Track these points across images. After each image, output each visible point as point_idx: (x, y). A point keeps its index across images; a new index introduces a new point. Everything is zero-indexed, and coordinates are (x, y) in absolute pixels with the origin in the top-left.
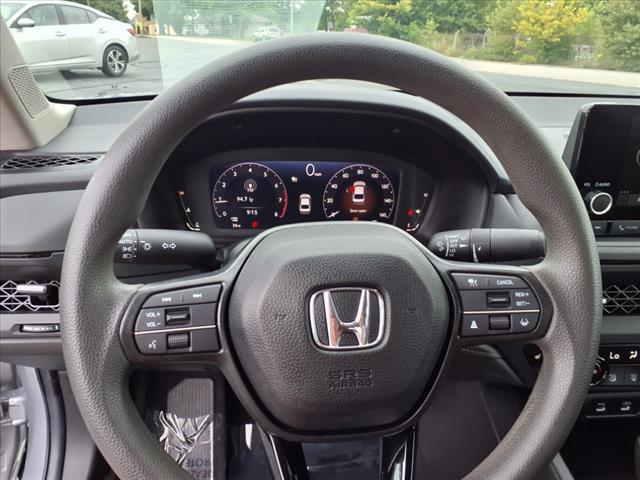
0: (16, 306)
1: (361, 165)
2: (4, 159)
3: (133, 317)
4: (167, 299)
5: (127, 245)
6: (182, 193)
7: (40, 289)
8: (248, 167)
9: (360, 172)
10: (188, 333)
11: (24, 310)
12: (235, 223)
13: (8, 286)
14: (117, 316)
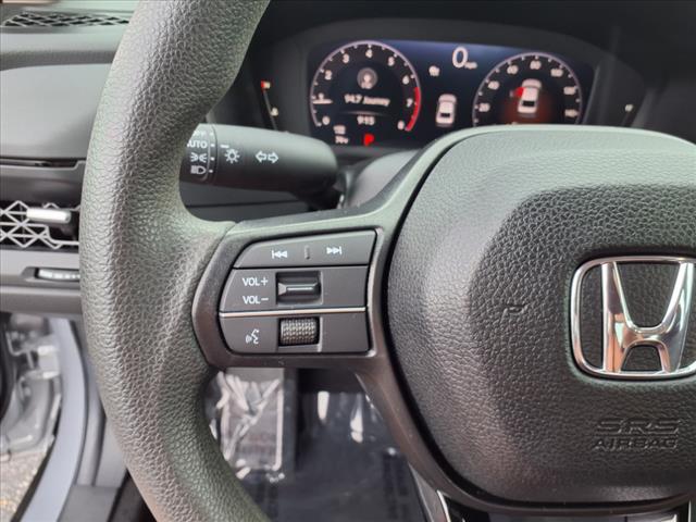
0: (28, 239)
1: (537, 55)
2: (7, 14)
3: (217, 283)
4: (280, 253)
5: (199, 151)
6: (267, 85)
7: (60, 216)
8: (365, 48)
9: (535, 65)
10: (316, 318)
11: (39, 245)
12: (340, 135)
13: (17, 208)
14: (189, 281)
